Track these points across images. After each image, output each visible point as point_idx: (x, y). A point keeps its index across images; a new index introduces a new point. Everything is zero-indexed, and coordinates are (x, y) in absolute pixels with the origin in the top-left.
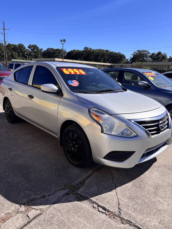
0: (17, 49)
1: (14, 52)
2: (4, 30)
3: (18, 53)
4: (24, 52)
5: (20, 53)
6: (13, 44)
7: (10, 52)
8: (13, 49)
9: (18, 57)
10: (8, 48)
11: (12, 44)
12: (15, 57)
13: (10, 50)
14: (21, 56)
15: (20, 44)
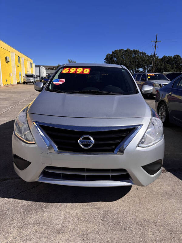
0: (172, 61)
1: (167, 65)
2: (156, 42)
3: (173, 65)
4: (180, 64)
5: (175, 65)
6: (169, 56)
7: (163, 64)
8: (168, 61)
9: (171, 69)
10: (162, 61)
11: (167, 56)
12: (168, 69)
13: (164, 63)
14: (174, 68)
15: (176, 55)
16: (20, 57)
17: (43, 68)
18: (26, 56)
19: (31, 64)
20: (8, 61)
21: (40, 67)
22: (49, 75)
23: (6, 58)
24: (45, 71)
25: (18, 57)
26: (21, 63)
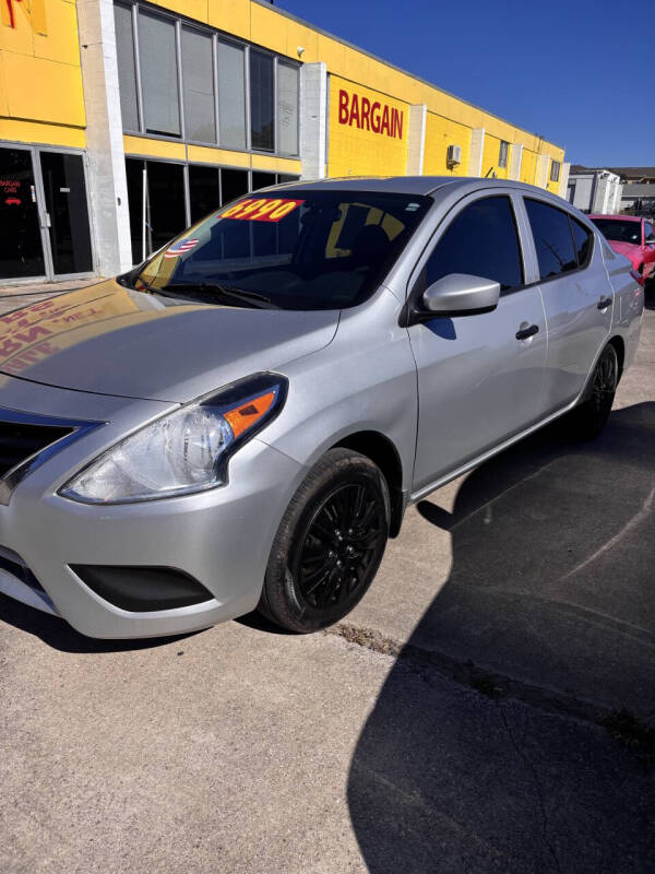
16: (507, 143)
17: (612, 176)
18: (536, 135)
19: (555, 165)
20: (456, 163)
21: (599, 176)
22: (636, 204)
23: (450, 150)
24: (618, 189)
25: (502, 142)
26: (509, 165)
